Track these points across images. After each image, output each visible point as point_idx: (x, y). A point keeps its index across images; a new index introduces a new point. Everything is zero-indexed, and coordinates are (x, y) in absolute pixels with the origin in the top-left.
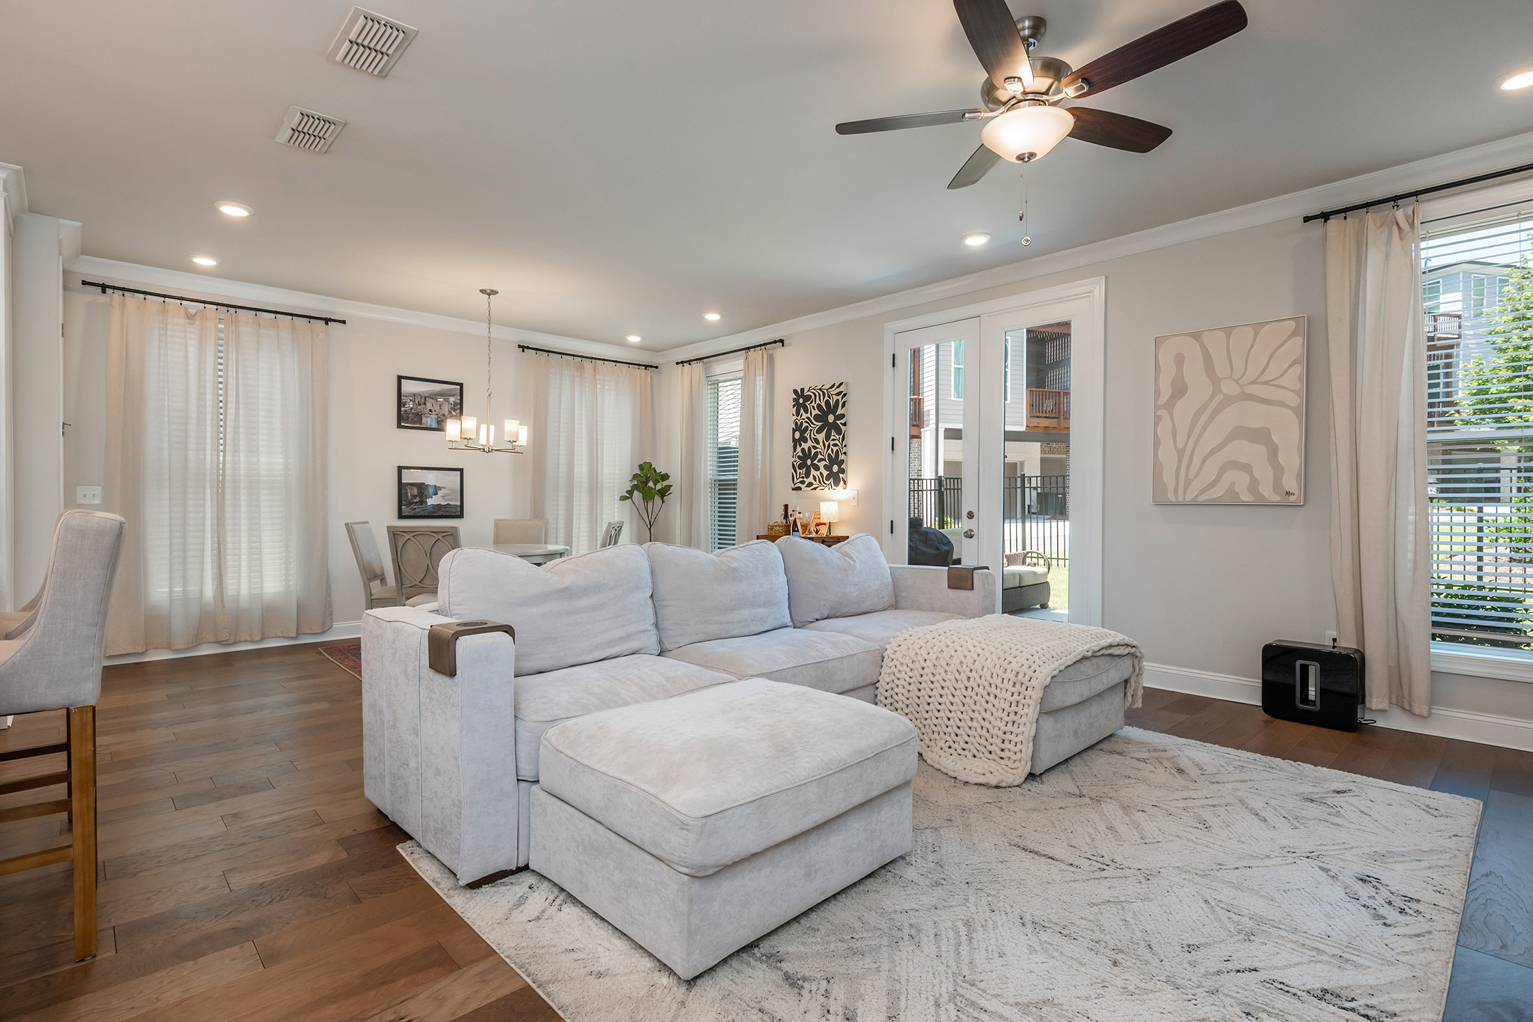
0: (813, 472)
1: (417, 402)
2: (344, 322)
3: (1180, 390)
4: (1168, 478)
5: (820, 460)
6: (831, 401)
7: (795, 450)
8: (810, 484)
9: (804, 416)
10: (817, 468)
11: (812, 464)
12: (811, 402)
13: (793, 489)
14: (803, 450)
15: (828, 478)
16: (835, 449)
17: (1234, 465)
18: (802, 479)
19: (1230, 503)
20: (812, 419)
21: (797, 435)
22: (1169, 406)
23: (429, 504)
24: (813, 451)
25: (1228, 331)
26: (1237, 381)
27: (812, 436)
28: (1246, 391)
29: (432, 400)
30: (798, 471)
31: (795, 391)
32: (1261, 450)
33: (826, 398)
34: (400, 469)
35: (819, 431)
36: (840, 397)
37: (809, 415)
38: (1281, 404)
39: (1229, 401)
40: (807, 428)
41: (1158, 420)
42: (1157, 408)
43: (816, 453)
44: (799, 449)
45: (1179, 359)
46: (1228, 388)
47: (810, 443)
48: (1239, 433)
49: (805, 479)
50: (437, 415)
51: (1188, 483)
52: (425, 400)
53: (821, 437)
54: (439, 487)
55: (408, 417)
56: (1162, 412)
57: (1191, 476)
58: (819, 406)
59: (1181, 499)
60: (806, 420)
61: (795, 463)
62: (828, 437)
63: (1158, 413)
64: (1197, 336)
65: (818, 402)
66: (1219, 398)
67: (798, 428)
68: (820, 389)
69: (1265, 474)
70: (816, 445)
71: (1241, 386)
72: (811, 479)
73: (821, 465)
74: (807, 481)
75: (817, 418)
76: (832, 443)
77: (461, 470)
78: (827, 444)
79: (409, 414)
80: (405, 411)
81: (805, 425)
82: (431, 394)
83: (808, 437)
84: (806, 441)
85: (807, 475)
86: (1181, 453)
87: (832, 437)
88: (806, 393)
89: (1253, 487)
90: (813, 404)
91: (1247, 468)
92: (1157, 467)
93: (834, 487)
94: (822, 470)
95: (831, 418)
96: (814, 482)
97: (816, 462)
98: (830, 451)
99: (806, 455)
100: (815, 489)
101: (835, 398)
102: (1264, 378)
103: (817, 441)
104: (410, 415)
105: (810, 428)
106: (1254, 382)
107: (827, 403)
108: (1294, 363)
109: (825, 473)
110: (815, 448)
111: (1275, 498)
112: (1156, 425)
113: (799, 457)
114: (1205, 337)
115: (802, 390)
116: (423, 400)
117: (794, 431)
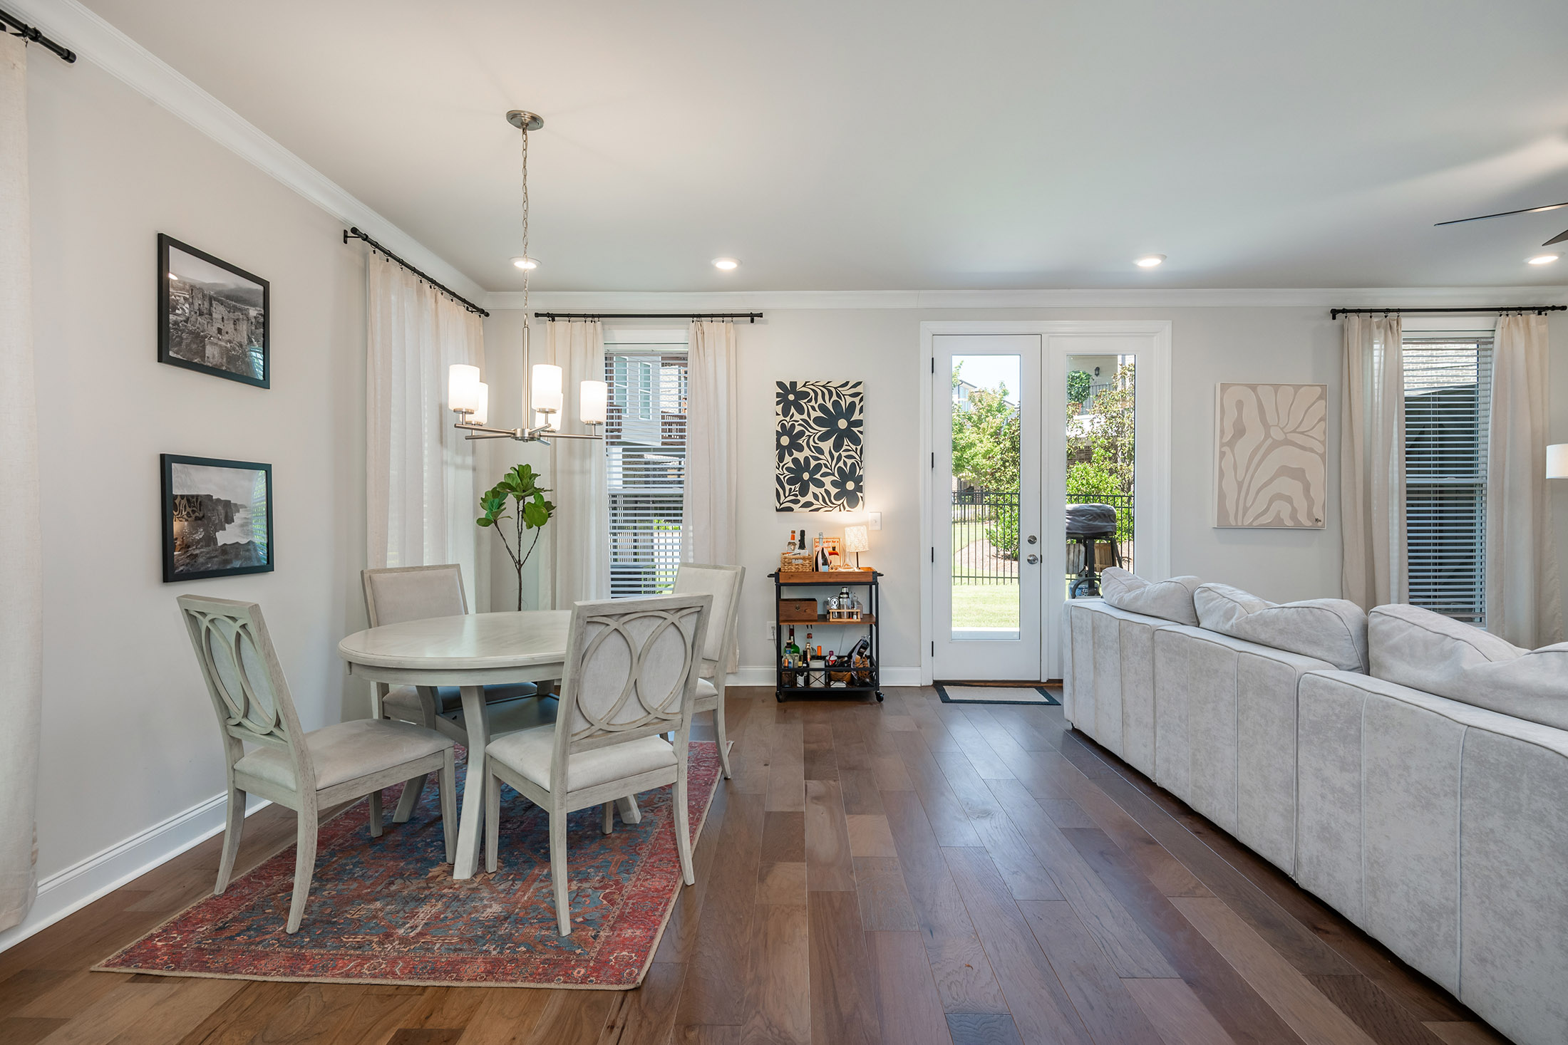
0: (812, 488)
1: (196, 307)
2: (69, 56)
3: (1240, 431)
4: (1230, 505)
5: (825, 475)
6: (843, 403)
7: (781, 459)
8: (808, 505)
9: (797, 417)
10: (820, 484)
11: (812, 479)
12: (810, 401)
13: (777, 510)
14: (796, 461)
15: (838, 497)
16: (849, 462)
17: (1279, 496)
18: (793, 498)
19: (1276, 526)
20: (811, 423)
21: (785, 441)
22: (1231, 444)
23: (220, 544)
24: (813, 463)
25: (1276, 387)
26: (1282, 429)
27: (811, 443)
28: (1288, 438)
29: (221, 308)
30: (788, 487)
31: (780, 384)
32: (1298, 486)
33: (835, 398)
34: (166, 462)
35: (823, 438)
36: (857, 400)
37: (805, 416)
38: (1312, 450)
39: (1276, 444)
40: (801, 434)
41: (1222, 454)
42: (1222, 445)
43: (818, 467)
44: (788, 459)
45: (1240, 405)
46: (1277, 434)
47: (807, 452)
48: (1285, 471)
49: (799, 497)
50: (230, 342)
51: (1246, 510)
52: (211, 305)
53: (827, 445)
54: (235, 505)
55: (182, 338)
56: (1226, 449)
57: (1248, 504)
58: (823, 408)
59: (1240, 524)
60: (801, 422)
61: (782, 477)
62: (838, 446)
63: (1223, 450)
64: (1253, 387)
65: (820, 401)
66: (1269, 441)
67: (784, 430)
68: (823, 386)
69: (1301, 504)
70: (817, 455)
71: (1285, 434)
72: (809, 498)
73: (827, 481)
74: (803, 500)
75: (818, 421)
76: (844, 454)
77: (267, 468)
78: (836, 455)
79: (183, 331)
80: (176, 323)
81: (798, 429)
82: (219, 293)
83: (804, 444)
84: (800, 449)
85: (804, 491)
86: (1240, 485)
87: (844, 448)
88: (799, 387)
89: (1293, 516)
90: (813, 403)
91: (1289, 500)
92: (1222, 497)
93: (847, 508)
94: (829, 486)
95: (842, 424)
96: (815, 502)
97: (818, 476)
98: (841, 464)
99: (799, 468)
100: (817, 510)
101: (849, 400)
102: (1300, 430)
103: (820, 451)
104: (184, 335)
105: (807, 433)
106: (1294, 431)
107: (836, 404)
108: (1320, 420)
109: (834, 491)
110: (816, 459)
111: (1308, 523)
112: (1221, 458)
113: (788, 469)
114: (1259, 389)
115: (793, 384)
116: (206, 304)
117: (779, 435)
